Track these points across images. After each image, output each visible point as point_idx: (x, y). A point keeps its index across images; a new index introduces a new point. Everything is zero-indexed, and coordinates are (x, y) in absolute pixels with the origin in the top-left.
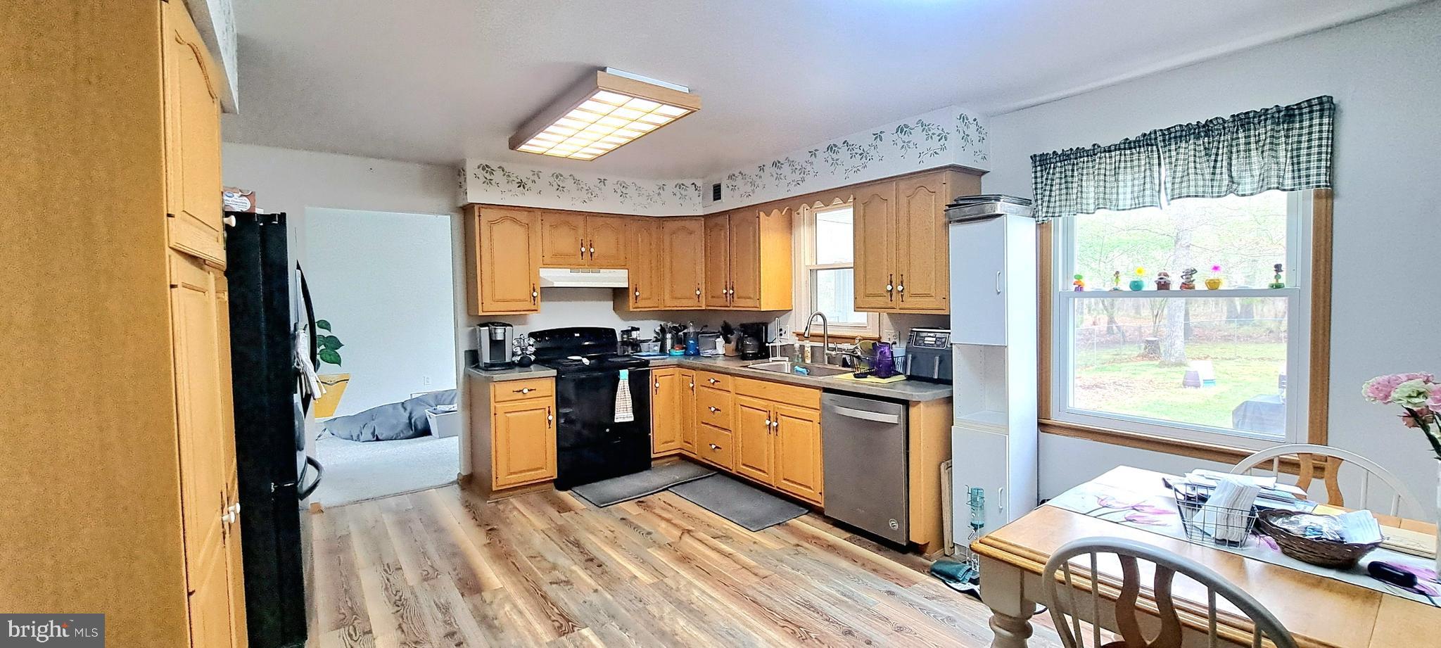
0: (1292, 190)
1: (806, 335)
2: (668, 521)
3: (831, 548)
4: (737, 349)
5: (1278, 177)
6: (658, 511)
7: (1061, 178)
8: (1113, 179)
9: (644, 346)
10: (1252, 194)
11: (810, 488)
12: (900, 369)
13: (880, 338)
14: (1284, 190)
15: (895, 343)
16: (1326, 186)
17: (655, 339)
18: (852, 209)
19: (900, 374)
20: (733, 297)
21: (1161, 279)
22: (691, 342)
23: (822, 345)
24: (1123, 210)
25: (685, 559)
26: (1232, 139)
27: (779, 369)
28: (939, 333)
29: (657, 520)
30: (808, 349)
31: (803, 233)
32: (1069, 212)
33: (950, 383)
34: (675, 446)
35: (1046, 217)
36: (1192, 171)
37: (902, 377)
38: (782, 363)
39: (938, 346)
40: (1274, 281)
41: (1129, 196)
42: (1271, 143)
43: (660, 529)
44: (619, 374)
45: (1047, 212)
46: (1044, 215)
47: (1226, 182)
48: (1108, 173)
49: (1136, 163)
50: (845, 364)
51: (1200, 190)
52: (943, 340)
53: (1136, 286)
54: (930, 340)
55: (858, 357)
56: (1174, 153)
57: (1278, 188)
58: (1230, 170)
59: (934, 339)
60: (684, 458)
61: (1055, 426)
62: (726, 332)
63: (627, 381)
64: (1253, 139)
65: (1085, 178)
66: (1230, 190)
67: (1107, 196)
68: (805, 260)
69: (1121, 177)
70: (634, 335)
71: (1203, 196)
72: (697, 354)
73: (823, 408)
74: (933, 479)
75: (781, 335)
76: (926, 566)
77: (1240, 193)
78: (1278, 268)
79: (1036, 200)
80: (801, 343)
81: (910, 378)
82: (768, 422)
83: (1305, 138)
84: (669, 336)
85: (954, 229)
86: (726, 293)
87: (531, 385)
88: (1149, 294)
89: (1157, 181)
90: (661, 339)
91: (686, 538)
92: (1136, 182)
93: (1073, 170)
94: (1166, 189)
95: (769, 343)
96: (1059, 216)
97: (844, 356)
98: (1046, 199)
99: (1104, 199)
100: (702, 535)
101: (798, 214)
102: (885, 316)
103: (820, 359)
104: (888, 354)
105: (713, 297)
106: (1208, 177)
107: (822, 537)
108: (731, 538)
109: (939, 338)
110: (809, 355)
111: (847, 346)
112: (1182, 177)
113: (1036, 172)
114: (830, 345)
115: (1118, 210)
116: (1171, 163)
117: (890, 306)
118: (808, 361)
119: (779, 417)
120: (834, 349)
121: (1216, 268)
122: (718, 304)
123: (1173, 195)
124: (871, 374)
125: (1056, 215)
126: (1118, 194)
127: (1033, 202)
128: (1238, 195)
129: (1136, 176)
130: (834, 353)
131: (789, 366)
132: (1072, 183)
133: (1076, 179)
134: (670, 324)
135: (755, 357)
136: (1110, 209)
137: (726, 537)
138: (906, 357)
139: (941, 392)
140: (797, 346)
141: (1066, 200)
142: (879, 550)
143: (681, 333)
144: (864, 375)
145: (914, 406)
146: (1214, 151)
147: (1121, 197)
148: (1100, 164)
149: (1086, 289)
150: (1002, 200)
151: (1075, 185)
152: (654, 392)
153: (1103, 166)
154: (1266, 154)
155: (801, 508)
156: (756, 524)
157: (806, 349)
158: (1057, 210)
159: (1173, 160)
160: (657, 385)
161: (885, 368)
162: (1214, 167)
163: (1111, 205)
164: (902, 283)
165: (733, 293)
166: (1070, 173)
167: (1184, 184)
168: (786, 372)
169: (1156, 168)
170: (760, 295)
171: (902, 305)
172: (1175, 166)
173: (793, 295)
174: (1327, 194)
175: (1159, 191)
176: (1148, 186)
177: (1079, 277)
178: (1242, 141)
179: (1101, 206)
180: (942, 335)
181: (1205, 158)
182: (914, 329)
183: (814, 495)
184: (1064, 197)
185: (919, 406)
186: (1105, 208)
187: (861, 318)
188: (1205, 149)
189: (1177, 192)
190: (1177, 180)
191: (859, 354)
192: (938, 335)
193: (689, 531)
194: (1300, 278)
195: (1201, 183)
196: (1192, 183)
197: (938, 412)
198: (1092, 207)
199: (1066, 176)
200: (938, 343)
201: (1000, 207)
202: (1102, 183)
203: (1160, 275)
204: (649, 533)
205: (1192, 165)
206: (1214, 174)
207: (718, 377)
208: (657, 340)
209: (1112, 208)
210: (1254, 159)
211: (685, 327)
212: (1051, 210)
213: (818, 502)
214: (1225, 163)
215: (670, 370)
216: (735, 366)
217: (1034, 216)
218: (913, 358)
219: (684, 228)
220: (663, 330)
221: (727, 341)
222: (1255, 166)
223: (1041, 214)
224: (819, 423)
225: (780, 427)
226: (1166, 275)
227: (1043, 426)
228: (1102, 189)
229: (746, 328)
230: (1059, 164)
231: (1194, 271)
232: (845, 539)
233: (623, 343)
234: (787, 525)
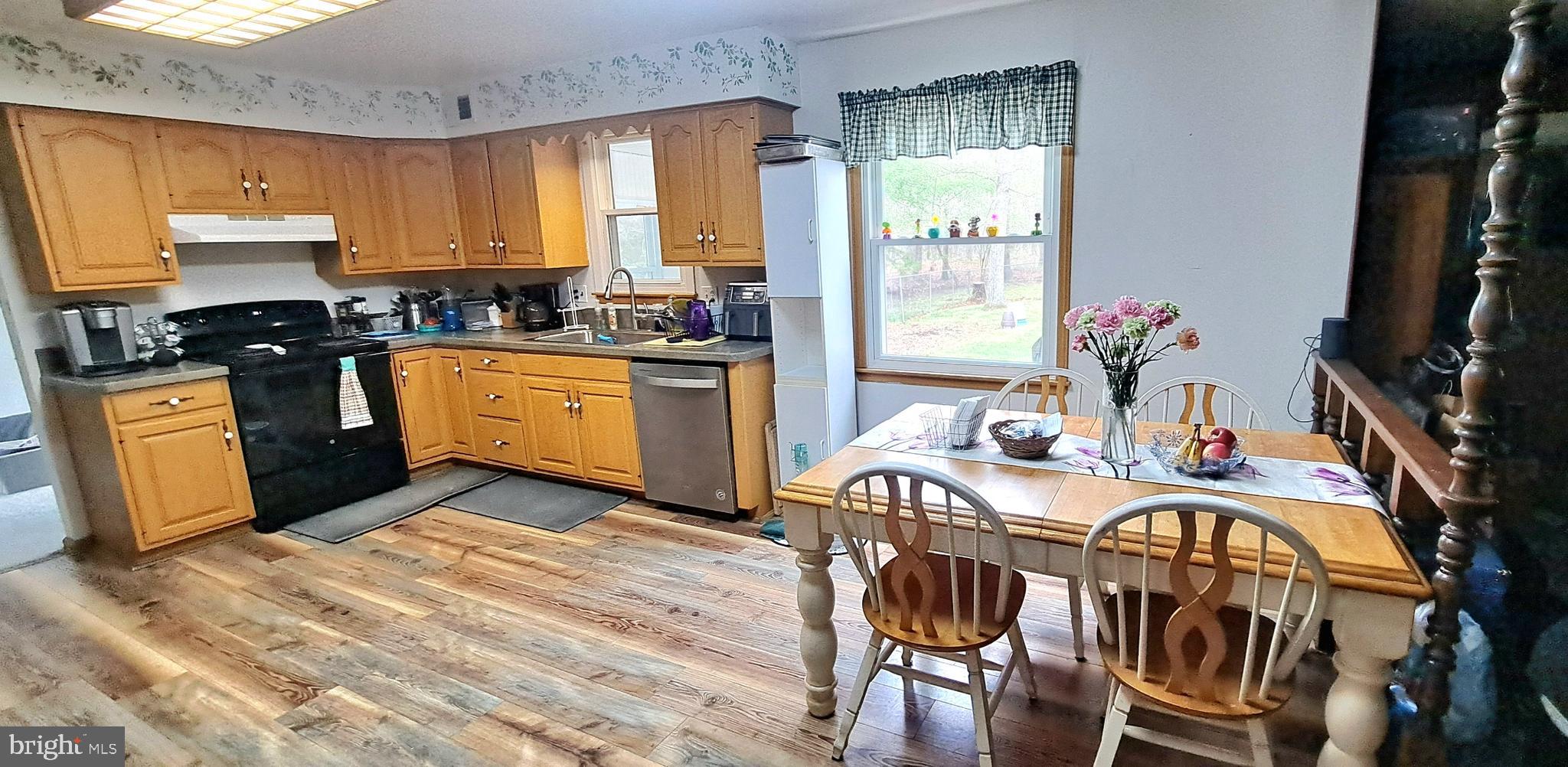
0: (1047, 146)
1: (607, 297)
2: (442, 541)
3: (656, 532)
4: (518, 319)
5: (1036, 133)
6: (427, 533)
7: (866, 121)
8: (911, 125)
9: (377, 322)
10: (1019, 148)
11: (626, 472)
12: (718, 329)
13: (696, 295)
14: (1040, 146)
15: (713, 300)
16: (1069, 144)
17: (393, 312)
18: (650, 141)
19: (719, 334)
20: (505, 252)
21: (953, 226)
22: (451, 313)
23: (628, 307)
24: (921, 157)
25: (472, 580)
26: (1004, 94)
27: (579, 339)
28: (757, 286)
29: (428, 544)
30: (612, 313)
31: (593, 169)
32: (875, 157)
33: (769, 339)
34: (443, 449)
35: (854, 161)
36: (973, 122)
37: (721, 338)
38: (581, 332)
39: (757, 301)
40: (1034, 229)
41: (925, 143)
42: (1032, 101)
43: (432, 554)
44: (340, 363)
45: (855, 157)
46: (852, 159)
47: (999, 135)
48: (907, 118)
49: (930, 110)
50: (658, 328)
51: (980, 141)
52: (762, 294)
53: (934, 233)
54: (748, 295)
55: (671, 319)
56: (960, 103)
57: (1035, 144)
58: (1002, 124)
59: (752, 294)
60: (457, 463)
61: (870, 374)
62: (501, 297)
63: (355, 371)
64: (1019, 96)
65: (887, 122)
66: (1003, 144)
67: (906, 143)
68: (600, 205)
69: (918, 124)
70: (358, 307)
71: (983, 148)
72: (461, 327)
73: (634, 380)
74: (758, 440)
75: (577, 297)
76: (755, 530)
77: (1010, 146)
78: (1038, 216)
79: (845, 143)
80: (603, 306)
81: (730, 338)
82: (567, 404)
83: (1055, 99)
84: (414, 306)
85: (765, 171)
86: (494, 247)
87: (185, 392)
88: (945, 241)
89: (947, 130)
90: (402, 309)
91: (472, 557)
92: (930, 130)
93: (877, 113)
94: (954, 138)
95: (562, 309)
96: (866, 161)
97: (656, 319)
98: (854, 142)
99: (904, 145)
100: (491, 549)
101: (585, 143)
102: (700, 269)
103: (628, 325)
104: (703, 313)
105: (475, 252)
106: (986, 129)
107: (643, 522)
108: (532, 545)
109: (758, 292)
110: (615, 320)
111: (659, 307)
112: (967, 128)
113: (843, 112)
114: (639, 307)
115: (916, 157)
116: (958, 113)
117: (702, 259)
118: (614, 327)
119: (581, 396)
120: (644, 312)
121: (994, 217)
122: (484, 261)
123: (959, 146)
124: (686, 337)
125: (864, 159)
126: (916, 141)
127: (842, 144)
128: (1008, 148)
129: (931, 123)
130: (644, 316)
131: (591, 336)
132: (877, 126)
133: (880, 123)
134: (414, 291)
135: (545, 327)
136: (909, 156)
137: (525, 545)
138: (724, 315)
139: (761, 350)
140: (598, 309)
141: (872, 144)
142: (707, 525)
143: (434, 302)
144: (679, 339)
145: (734, 367)
146: (991, 104)
147: (919, 143)
148: (899, 108)
149: (894, 236)
150: (810, 141)
151: (879, 129)
152: (401, 383)
153: (902, 111)
154: (1028, 110)
155: (618, 497)
156: (566, 523)
157: (610, 313)
158: (864, 154)
159: (960, 109)
160: (405, 373)
161: (701, 328)
162: (991, 120)
163: (910, 152)
164: (714, 231)
165: (504, 247)
166: (874, 116)
167: (968, 135)
168: (587, 342)
169: (946, 117)
170: (542, 246)
171: (716, 257)
172: (961, 116)
173: (588, 247)
174: (1070, 152)
175: (950, 141)
176: (940, 134)
177: (887, 225)
178: (1011, 96)
179: (901, 153)
180: (759, 289)
181: (984, 111)
182: (731, 284)
183: (631, 478)
184: (869, 141)
185: (736, 367)
186: (905, 155)
187: (674, 273)
188: (984, 101)
189: (962, 142)
190: (963, 131)
191: (671, 314)
192: (756, 289)
193: (474, 548)
194: (1050, 226)
195: (980, 134)
196: (974, 134)
197: (758, 371)
198: (894, 153)
199: (871, 119)
200: (756, 297)
201: (808, 149)
202: (901, 129)
203: (952, 223)
204: (416, 561)
205: (973, 116)
206: (990, 126)
207: (493, 355)
208: (397, 313)
209: (911, 155)
210: (1020, 115)
211: (439, 294)
212: (858, 154)
213: (637, 487)
214: (999, 118)
215: (424, 352)
216: (517, 340)
217: (843, 160)
218: (732, 316)
219: (421, 157)
220: (404, 299)
221: (504, 309)
222: (1021, 122)
223: (850, 158)
224: (631, 398)
225: (583, 408)
226: (957, 223)
227: (860, 375)
228: (902, 135)
229: (526, 291)
230: (864, 105)
231: (977, 220)
232: (670, 520)
233: (341, 320)
234: (603, 517)
